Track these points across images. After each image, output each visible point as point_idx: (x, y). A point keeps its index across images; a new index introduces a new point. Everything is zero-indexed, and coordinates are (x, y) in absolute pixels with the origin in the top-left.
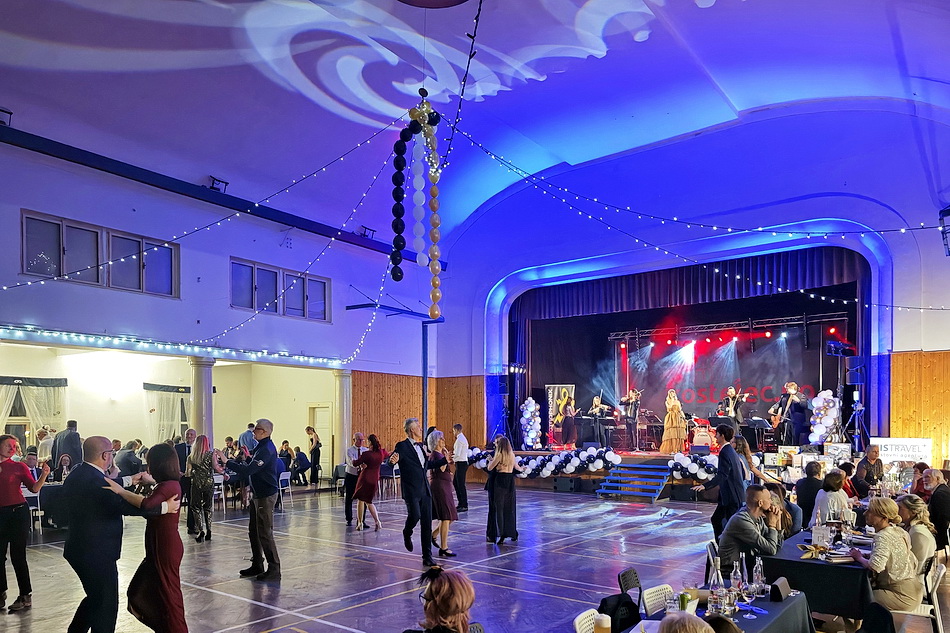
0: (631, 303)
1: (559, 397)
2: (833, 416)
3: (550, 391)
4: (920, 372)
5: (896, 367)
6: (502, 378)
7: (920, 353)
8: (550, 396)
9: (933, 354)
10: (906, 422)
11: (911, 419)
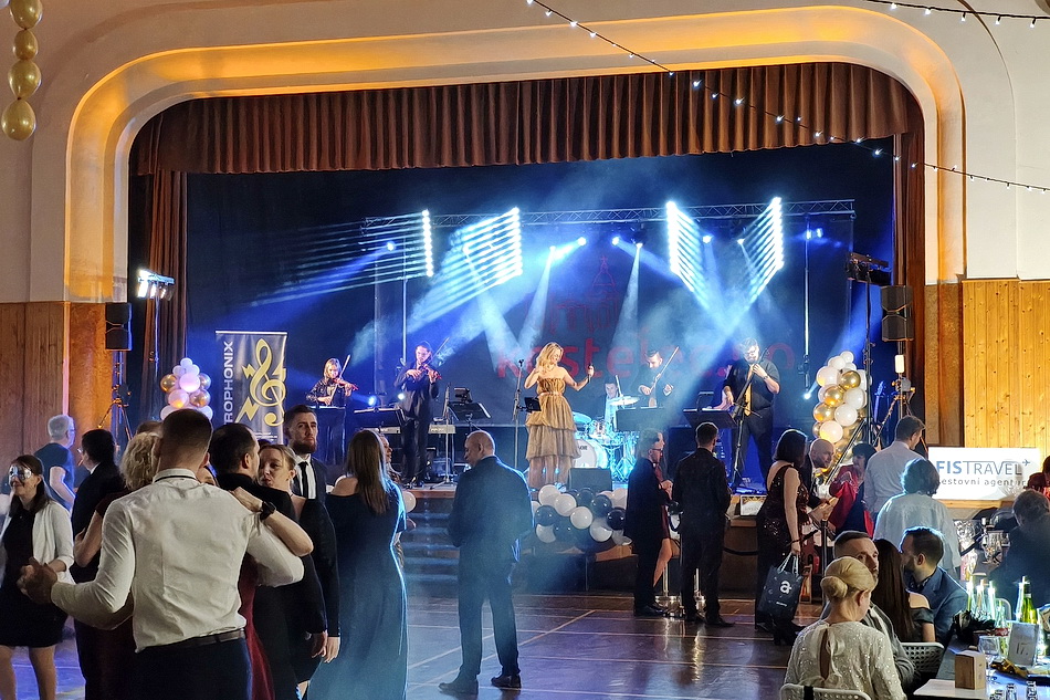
1: (249, 360)
3: (229, 346)
5: (974, 309)
6: (112, 310)
7: (1013, 283)
8: (229, 357)
9: (1037, 285)
11: (999, 410)
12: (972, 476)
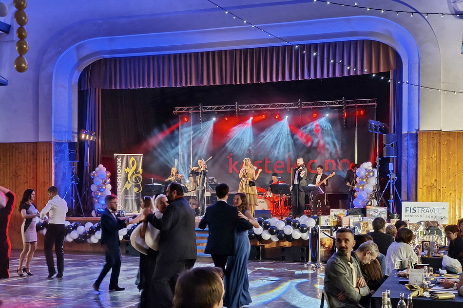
2: (372, 183)
3: (119, 160)
4: (440, 147)
6: (71, 145)
7: (439, 133)
8: (119, 164)
9: (449, 133)
10: (430, 189)
11: (433, 186)
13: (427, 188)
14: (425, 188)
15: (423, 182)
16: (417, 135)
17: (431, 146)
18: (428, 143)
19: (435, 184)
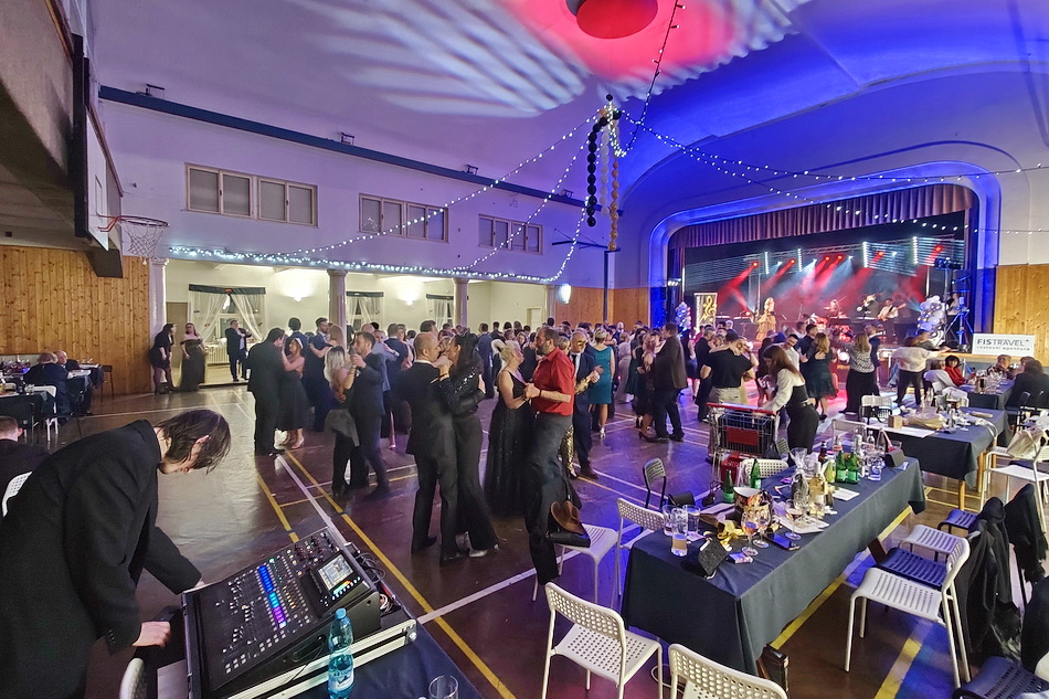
0: (764, 233)
1: (705, 302)
2: (939, 317)
3: (698, 298)
4: (1025, 281)
5: (1001, 279)
6: (662, 289)
7: (1025, 267)
8: (698, 301)
9: (1039, 267)
10: (1010, 322)
11: (1014, 319)
12: (997, 345)
13: (1007, 321)
14: (1004, 322)
15: (1002, 314)
16: (995, 269)
17: (1013, 281)
18: (1010, 277)
19: (1017, 317)
